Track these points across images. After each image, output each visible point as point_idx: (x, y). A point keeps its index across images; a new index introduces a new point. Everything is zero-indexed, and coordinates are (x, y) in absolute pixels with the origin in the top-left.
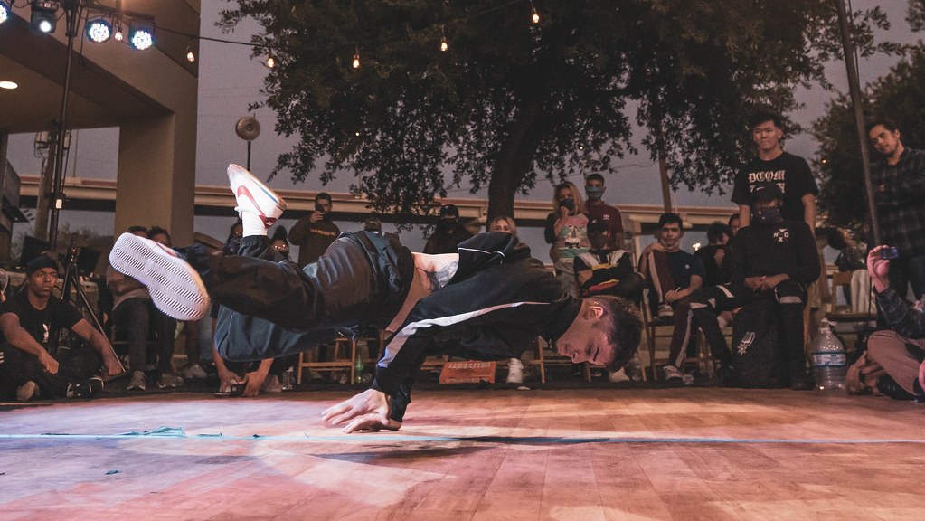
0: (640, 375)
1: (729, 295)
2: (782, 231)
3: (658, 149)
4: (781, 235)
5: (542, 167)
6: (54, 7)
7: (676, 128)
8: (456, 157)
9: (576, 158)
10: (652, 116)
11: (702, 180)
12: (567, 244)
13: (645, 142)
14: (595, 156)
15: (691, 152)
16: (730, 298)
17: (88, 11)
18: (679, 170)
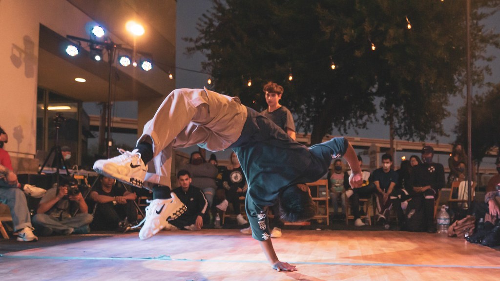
0: (369, 223)
1: (407, 193)
2: (432, 167)
3: (388, 120)
4: (431, 169)
5: (336, 125)
6: (101, 48)
7: (396, 111)
8: (297, 120)
9: (351, 122)
10: (386, 105)
11: (405, 135)
12: (336, 186)
13: (383, 117)
14: (360, 122)
15: (402, 123)
16: (407, 195)
17: (119, 51)
18: (397, 129)
